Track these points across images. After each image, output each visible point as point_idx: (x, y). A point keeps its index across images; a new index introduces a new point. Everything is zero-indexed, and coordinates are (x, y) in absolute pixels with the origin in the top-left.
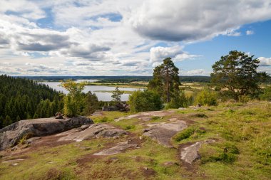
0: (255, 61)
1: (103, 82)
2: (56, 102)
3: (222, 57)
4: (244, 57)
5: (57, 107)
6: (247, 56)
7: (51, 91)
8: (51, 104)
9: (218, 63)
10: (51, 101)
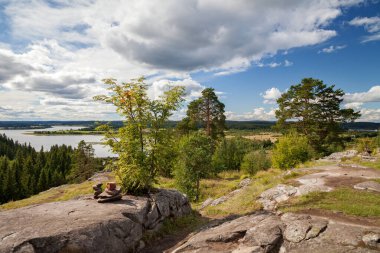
0: (338, 93)
1: (92, 129)
2: (21, 161)
3: (292, 87)
4: (321, 88)
5: (21, 168)
6: (325, 86)
7: (10, 143)
8: (11, 163)
9: (285, 96)
10: (11, 159)
